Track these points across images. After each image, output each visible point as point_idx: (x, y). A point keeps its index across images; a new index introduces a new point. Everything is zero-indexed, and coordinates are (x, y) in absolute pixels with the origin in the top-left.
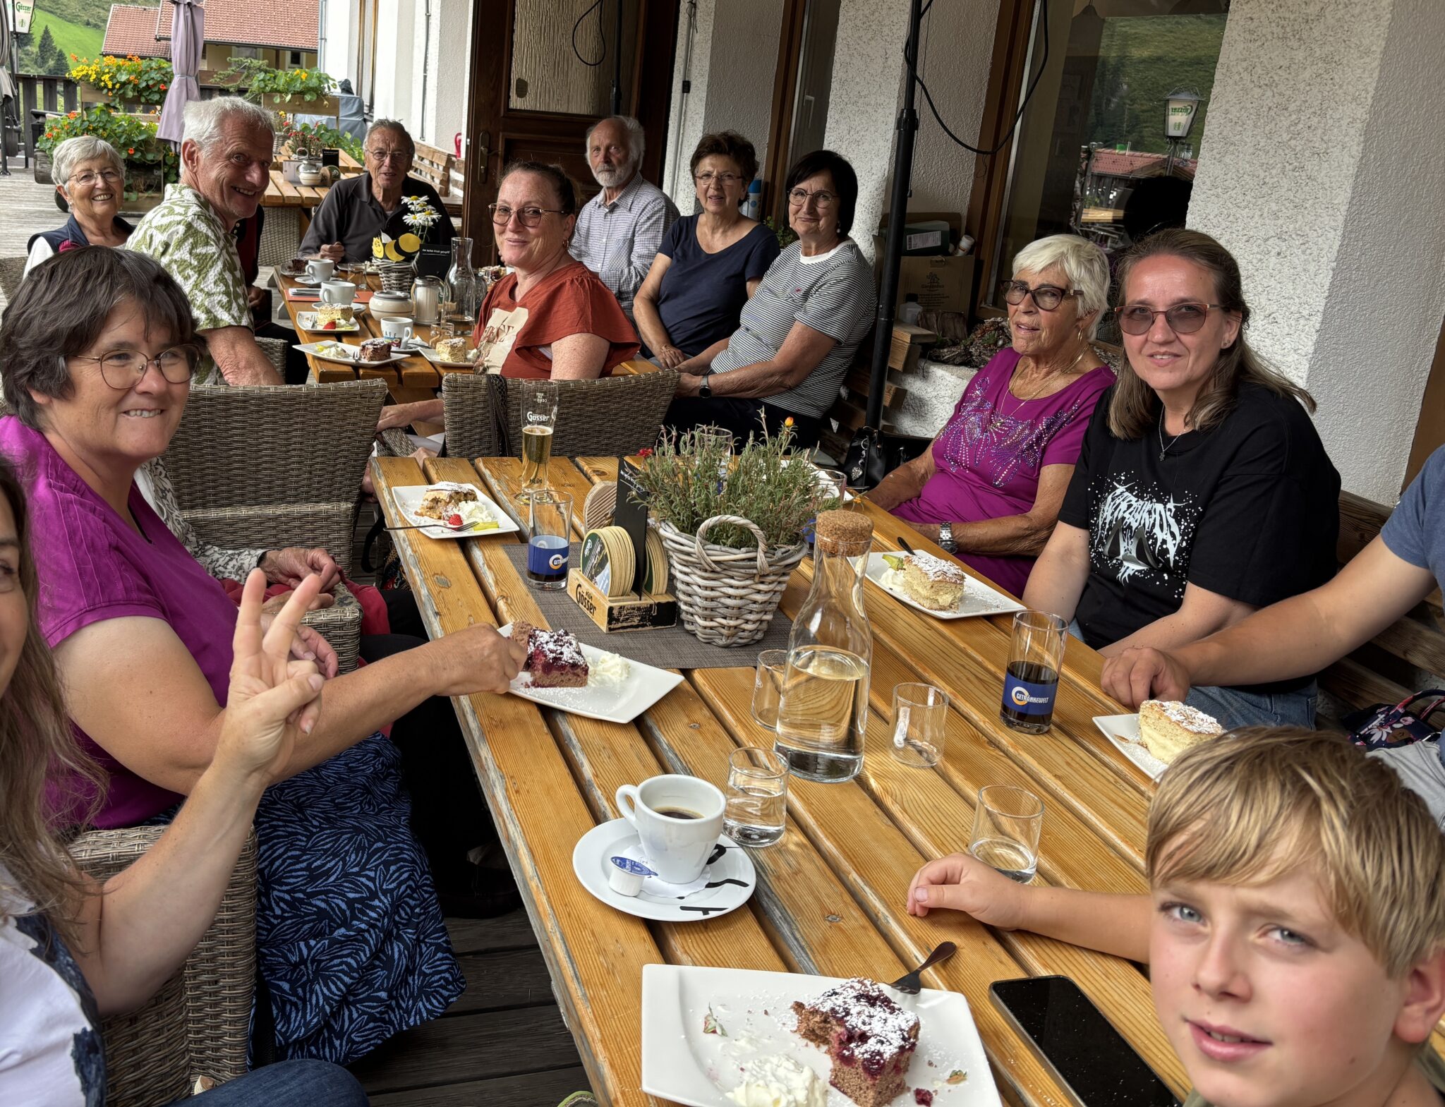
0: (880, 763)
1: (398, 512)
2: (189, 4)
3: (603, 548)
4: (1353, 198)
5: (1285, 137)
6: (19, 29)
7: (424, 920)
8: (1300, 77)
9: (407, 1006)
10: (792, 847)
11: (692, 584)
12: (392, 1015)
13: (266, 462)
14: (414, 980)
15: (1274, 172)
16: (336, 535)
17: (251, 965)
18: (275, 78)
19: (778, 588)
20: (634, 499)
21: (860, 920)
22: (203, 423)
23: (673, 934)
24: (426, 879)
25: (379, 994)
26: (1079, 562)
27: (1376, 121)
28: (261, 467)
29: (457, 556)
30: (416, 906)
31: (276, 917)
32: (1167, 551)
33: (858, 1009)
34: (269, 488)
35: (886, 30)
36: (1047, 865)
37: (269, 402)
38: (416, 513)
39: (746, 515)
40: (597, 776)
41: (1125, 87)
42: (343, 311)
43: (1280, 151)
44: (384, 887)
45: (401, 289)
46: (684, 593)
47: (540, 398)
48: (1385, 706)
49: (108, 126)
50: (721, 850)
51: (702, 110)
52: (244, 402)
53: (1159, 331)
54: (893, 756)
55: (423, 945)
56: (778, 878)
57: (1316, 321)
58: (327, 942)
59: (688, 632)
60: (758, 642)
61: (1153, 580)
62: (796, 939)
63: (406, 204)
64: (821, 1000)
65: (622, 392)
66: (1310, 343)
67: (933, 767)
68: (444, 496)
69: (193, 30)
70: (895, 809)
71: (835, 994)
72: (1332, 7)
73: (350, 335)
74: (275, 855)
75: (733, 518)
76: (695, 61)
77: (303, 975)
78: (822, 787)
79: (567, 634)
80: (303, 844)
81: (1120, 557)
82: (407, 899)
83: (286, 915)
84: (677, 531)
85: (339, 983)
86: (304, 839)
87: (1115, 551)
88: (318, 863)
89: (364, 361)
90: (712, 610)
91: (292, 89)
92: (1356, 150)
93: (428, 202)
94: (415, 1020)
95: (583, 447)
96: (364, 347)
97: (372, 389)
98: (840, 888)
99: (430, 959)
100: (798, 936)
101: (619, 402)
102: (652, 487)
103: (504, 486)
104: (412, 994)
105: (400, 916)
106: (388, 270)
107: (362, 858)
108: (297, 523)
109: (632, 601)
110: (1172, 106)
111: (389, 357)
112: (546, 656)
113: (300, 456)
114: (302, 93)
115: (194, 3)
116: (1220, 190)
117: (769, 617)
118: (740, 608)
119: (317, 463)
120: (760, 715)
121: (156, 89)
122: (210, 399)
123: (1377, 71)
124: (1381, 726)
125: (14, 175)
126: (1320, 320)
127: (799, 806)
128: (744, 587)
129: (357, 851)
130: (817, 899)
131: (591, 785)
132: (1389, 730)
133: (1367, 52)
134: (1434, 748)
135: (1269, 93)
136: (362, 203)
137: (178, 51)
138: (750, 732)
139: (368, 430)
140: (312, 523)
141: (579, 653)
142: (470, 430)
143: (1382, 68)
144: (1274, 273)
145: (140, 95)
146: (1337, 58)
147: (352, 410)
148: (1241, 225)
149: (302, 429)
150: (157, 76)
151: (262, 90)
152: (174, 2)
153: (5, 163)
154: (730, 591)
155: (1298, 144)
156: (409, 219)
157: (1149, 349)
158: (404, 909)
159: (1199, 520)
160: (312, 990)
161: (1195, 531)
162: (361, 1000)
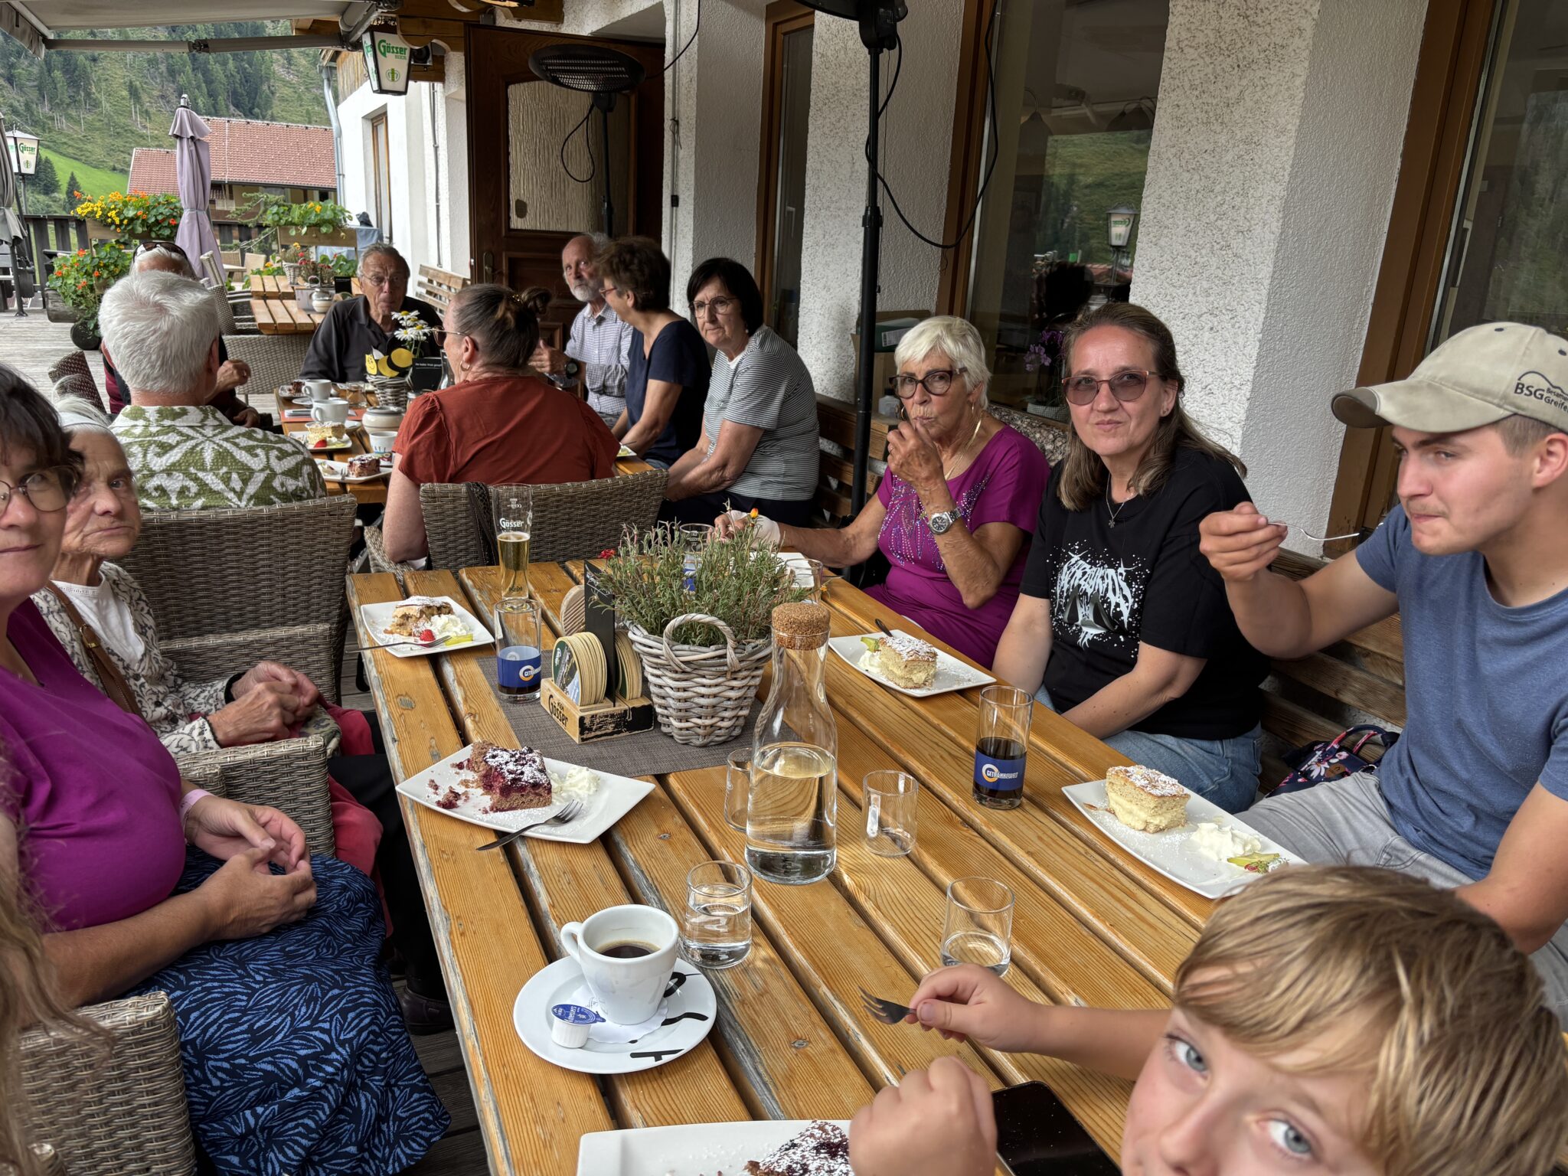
0: (854, 857)
1: (366, 633)
2: (192, 138)
3: (571, 656)
4: (1275, 272)
5: (1213, 218)
6: (24, 170)
7: (394, 1063)
8: (1224, 160)
9: (384, 1154)
10: (759, 964)
11: (666, 689)
12: (367, 1168)
13: (234, 588)
14: (388, 1127)
15: (1204, 252)
16: (315, 658)
17: (186, 1147)
18: (289, 210)
19: (752, 683)
20: (597, 603)
21: (828, 1042)
22: (157, 552)
23: (623, 1086)
24: (393, 1020)
25: (348, 1149)
26: (1042, 631)
27: (1293, 197)
28: (228, 594)
29: (426, 673)
30: (382, 1051)
31: (214, 1089)
32: (1120, 614)
33: (817, 1164)
34: (241, 615)
35: (851, 136)
36: (1020, 951)
37: (228, 527)
38: (386, 631)
39: (712, 612)
40: (554, 906)
41: (1075, 209)
42: (334, 429)
43: (1209, 232)
44: (342, 1037)
45: (397, 404)
46: (658, 696)
47: (514, 504)
48: (1320, 743)
49: (120, 262)
50: (680, 978)
51: (691, 222)
52: (201, 527)
53: (1103, 401)
54: (867, 848)
55: (396, 1089)
56: (743, 1003)
57: (1247, 390)
58: (276, 1107)
59: (665, 734)
60: (737, 737)
61: (1111, 642)
62: (759, 1074)
63: (396, 320)
64: (777, 1158)
65: (611, 493)
66: (1243, 411)
67: (907, 856)
68: (414, 611)
69: (199, 167)
70: (868, 906)
71: (794, 1145)
72: (1250, 89)
73: (343, 452)
74: (209, 1021)
75: (698, 617)
76: (681, 176)
77: (253, 1145)
78: (796, 892)
79: (530, 751)
80: (244, 1004)
81: (1079, 623)
82: (371, 1046)
83: (226, 1084)
84: (646, 633)
85: (296, 1147)
86: (245, 998)
87: (1074, 617)
88: (262, 1022)
89: (353, 478)
90: (686, 711)
91: (307, 221)
92: (1276, 226)
93: (419, 317)
94: (394, 1168)
95: (576, 551)
96: (351, 463)
97: (340, 506)
98: (809, 1007)
99: (405, 1102)
100: (761, 1070)
101: (608, 505)
102: (614, 590)
103: (485, 596)
104: (388, 1142)
105: (363, 1065)
106: (383, 386)
107: (314, 1010)
108: (271, 649)
109: (607, 708)
110: (1113, 219)
111: (379, 472)
112: (504, 778)
113: (270, 580)
114: (317, 226)
115: (198, 137)
116: (1157, 271)
117: (745, 712)
118: (714, 706)
119: (290, 585)
120: (734, 817)
121: (166, 224)
122: (161, 528)
123: (1293, 148)
124: (1319, 762)
125: (31, 316)
126: (1250, 388)
127: (769, 914)
128: (716, 685)
129: (308, 1003)
130: (784, 1023)
131: (548, 916)
132: (1326, 765)
133: (1283, 132)
134: (1371, 780)
135: (1196, 177)
136: (361, 326)
137: (185, 185)
138: (723, 838)
139: (342, 548)
140: (288, 647)
141: (543, 771)
142: (455, 541)
143: (1297, 145)
144: (1208, 347)
145: (151, 231)
146: (1256, 139)
147: (321, 529)
148: (1177, 303)
149: (269, 552)
150: (166, 211)
151: (277, 223)
152: (177, 137)
153: (21, 304)
154: (703, 690)
155: (1223, 224)
156: (400, 334)
157: (1095, 418)
158: (367, 1057)
159: (1146, 582)
160: (266, 1160)
161: (1144, 592)
162: (328, 1160)
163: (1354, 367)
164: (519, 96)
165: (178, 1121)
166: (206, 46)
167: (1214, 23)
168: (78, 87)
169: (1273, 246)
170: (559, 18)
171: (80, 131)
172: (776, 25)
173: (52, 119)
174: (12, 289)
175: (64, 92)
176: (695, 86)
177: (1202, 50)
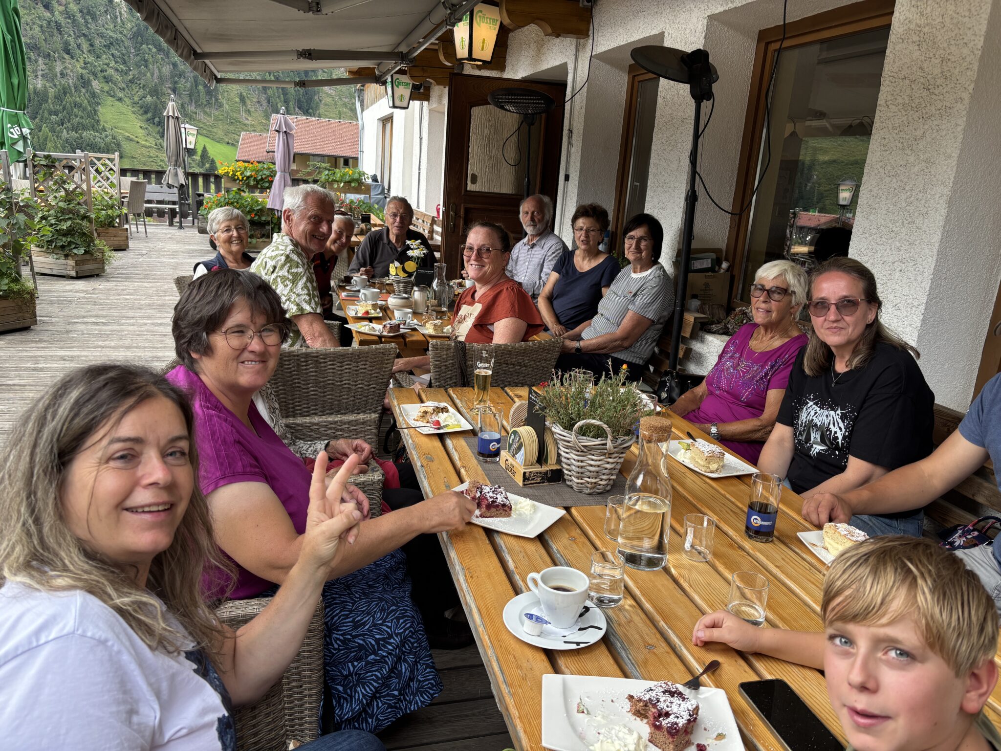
0: (677, 559)
1: (404, 419)
2: (285, 132)
3: (520, 439)
4: (942, 239)
5: (904, 205)
6: (189, 146)
7: (419, 650)
8: (912, 171)
9: (410, 699)
10: (627, 607)
11: (571, 461)
12: (401, 705)
13: (329, 391)
14: (413, 685)
15: (897, 224)
16: (369, 432)
17: (320, 677)
18: (334, 173)
19: (619, 461)
20: (537, 411)
22: (293, 369)
23: (560, 657)
24: (420, 627)
25: (394, 693)
26: (788, 445)
27: (955, 195)
28: (326, 394)
29: (437, 443)
30: (414, 643)
31: (335, 649)
32: (837, 438)
33: (664, 698)
34: (331, 406)
35: (679, 145)
36: (771, 616)
37: (330, 357)
38: (414, 420)
39: (601, 420)
40: (517, 568)
41: (815, 177)
42: (373, 305)
43: (901, 213)
44: (396, 632)
45: (406, 293)
46: (566, 464)
47: (484, 354)
48: (962, 525)
49: (240, 201)
50: (587, 609)
51: (576, 191)
52: (317, 357)
53: (832, 315)
54: (684, 556)
55: (419, 665)
56: (619, 625)
57: (922, 308)
58: (363, 663)
59: (568, 486)
60: (608, 491)
61: (830, 455)
62: (629, 659)
63: (408, 245)
64: (643, 694)
65: (531, 350)
66: (919, 321)
68: (430, 410)
69: (287, 146)
70: (685, 585)
71: (652, 690)
72: (930, 131)
73: (377, 319)
74: (335, 614)
75: (593, 421)
76: (572, 164)
77: (351, 682)
78: (644, 573)
79: (499, 487)
80: (350, 607)
81: (811, 442)
82: (410, 639)
83: (341, 648)
84: (562, 429)
85: (371, 687)
86: (351, 605)
87: (808, 438)
88: (359, 618)
89: (385, 334)
90: (582, 473)
91: (344, 180)
92: (944, 212)
93: (421, 244)
94: (414, 708)
95: (509, 382)
96: (385, 326)
97: (389, 349)
99: (422, 672)
100: (631, 658)
101: (529, 356)
102: (548, 404)
103: (464, 404)
104: (412, 692)
105: (406, 648)
106: (398, 282)
107: (383, 615)
108: (347, 426)
109: (537, 469)
110: (841, 188)
111: (399, 331)
112: (488, 500)
114: (350, 182)
115: (288, 131)
116: (867, 235)
117: (614, 477)
118: (597, 472)
119: (358, 391)
120: (609, 533)
121: (267, 180)
122: (297, 356)
123: (955, 167)
124: (960, 537)
125: (186, 229)
126: (924, 308)
127: (631, 584)
128: (599, 460)
129: (381, 611)
130: (641, 636)
131: (513, 573)
132: (964, 539)
133: (950, 157)
134: (990, 549)
135: (895, 180)
136: (383, 243)
137: (279, 158)
138: (603, 543)
139: (387, 373)
140: (355, 426)
141: (506, 498)
142: (445, 373)
143: (958, 166)
144: (898, 281)
145: (258, 184)
146: (932, 160)
147: (378, 361)
148: (879, 255)
149: (350, 372)
150: (267, 173)
151: (327, 181)
152: (277, 131)
153: (181, 222)
154: (592, 463)
155: (911, 209)
156: (410, 253)
157: (826, 325)
158: (408, 644)
159: (855, 420)
160: (356, 691)
161: (853, 426)
162: (384, 697)
163: (993, 297)
164: (478, 114)
165: (319, 662)
166: (304, 84)
167: (908, 92)
168: (212, 95)
169: (942, 223)
170: (502, 68)
171: (210, 121)
172: (634, 76)
173: (196, 113)
174: (177, 213)
175: (203, 98)
176: (584, 111)
177: (900, 107)
